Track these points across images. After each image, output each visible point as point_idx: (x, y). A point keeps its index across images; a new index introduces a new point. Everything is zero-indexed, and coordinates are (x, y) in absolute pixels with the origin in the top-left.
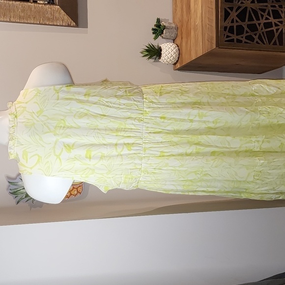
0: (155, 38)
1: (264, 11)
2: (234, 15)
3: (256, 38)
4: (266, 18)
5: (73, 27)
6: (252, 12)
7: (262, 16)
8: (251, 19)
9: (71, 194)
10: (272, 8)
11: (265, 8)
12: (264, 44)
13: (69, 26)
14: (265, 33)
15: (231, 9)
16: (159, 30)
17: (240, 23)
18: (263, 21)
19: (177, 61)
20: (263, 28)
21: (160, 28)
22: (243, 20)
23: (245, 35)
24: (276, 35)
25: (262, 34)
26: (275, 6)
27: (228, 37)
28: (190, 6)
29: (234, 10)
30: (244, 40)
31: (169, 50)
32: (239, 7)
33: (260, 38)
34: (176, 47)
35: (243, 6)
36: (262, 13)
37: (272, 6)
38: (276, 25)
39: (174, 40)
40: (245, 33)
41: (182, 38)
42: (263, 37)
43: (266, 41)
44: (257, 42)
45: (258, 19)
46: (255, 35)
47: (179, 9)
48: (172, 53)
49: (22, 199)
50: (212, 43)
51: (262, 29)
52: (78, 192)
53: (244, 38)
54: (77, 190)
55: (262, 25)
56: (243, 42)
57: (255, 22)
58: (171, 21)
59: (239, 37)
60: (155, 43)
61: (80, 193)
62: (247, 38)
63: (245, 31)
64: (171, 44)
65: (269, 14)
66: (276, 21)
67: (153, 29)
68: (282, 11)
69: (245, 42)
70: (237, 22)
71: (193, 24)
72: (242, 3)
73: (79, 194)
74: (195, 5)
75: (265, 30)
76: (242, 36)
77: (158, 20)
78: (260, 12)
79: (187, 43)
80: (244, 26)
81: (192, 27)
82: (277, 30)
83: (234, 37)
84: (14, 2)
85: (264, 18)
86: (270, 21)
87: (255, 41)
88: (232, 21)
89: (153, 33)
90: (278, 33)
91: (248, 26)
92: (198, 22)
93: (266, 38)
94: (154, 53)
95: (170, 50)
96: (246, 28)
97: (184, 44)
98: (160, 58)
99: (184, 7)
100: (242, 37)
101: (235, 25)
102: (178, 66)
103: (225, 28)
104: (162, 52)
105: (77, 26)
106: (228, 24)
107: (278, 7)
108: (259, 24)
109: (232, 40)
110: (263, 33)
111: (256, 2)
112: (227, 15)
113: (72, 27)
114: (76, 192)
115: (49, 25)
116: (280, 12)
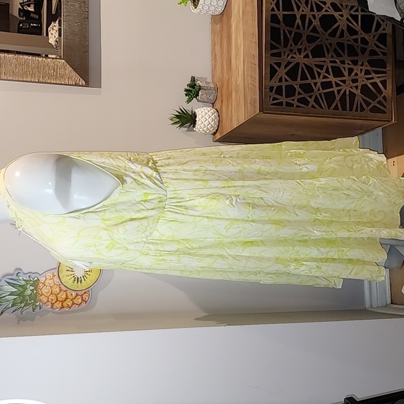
0: (189, 101)
1: (321, 67)
2: (282, 72)
3: (311, 101)
4: (324, 76)
5: (82, 86)
6: (305, 69)
7: (319, 74)
8: (304, 77)
9: (73, 304)
10: (332, 64)
11: (322, 63)
12: (322, 108)
13: (76, 85)
14: (323, 95)
15: (279, 65)
16: (193, 90)
17: (290, 82)
18: (319, 80)
19: (217, 130)
20: (321, 89)
21: (194, 88)
22: (294, 79)
23: (297, 97)
24: (338, 98)
25: (319, 97)
26: (335, 62)
27: (274, 99)
28: (231, 61)
29: (283, 66)
30: (295, 103)
31: (205, 116)
32: (289, 63)
33: (316, 100)
34: (215, 112)
35: (294, 62)
36: (319, 70)
37: (331, 62)
38: (337, 85)
39: (213, 104)
40: (297, 95)
41: (222, 102)
42: (321, 101)
43: (324, 104)
44: (313, 106)
45: (313, 77)
46: (310, 97)
47: (219, 65)
48: (210, 120)
49: (7, 308)
50: (255, 107)
51: (319, 90)
52: (83, 300)
53: (296, 100)
54: (82, 298)
55: (319, 84)
56: (295, 106)
57: (310, 81)
58: (209, 80)
59: (289, 100)
60: (188, 107)
61: (86, 302)
62: (299, 101)
63: (297, 92)
64: (209, 109)
65: (327, 71)
66: (337, 80)
67: (186, 90)
68: (344, 68)
69: (297, 106)
70: (286, 80)
71: (234, 83)
72: (293, 57)
73: (84, 304)
74: (236, 60)
75: (322, 91)
76: (293, 98)
77: (193, 79)
78: (315, 69)
79: (227, 107)
80: (295, 86)
81: (233, 88)
82: (339, 91)
83: (283, 99)
84: (6, 55)
85: (322, 76)
86: (328, 80)
87: (310, 105)
88: (280, 80)
89: (186, 95)
90: (340, 96)
91: (301, 86)
92: (240, 81)
93: (325, 101)
94: (186, 119)
95: (207, 117)
96: (298, 89)
97: (224, 108)
98: (194, 126)
99: (225, 63)
100: (294, 100)
101: (284, 84)
102: (218, 136)
103: (271, 89)
104: (197, 119)
105: (87, 85)
106: (275, 83)
107: (339, 63)
108: (315, 84)
109: (281, 104)
110: (320, 94)
111: (311, 57)
112: (273, 72)
113: (80, 86)
114: (80, 300)
115: (50, 83)
116: (343, 70)
